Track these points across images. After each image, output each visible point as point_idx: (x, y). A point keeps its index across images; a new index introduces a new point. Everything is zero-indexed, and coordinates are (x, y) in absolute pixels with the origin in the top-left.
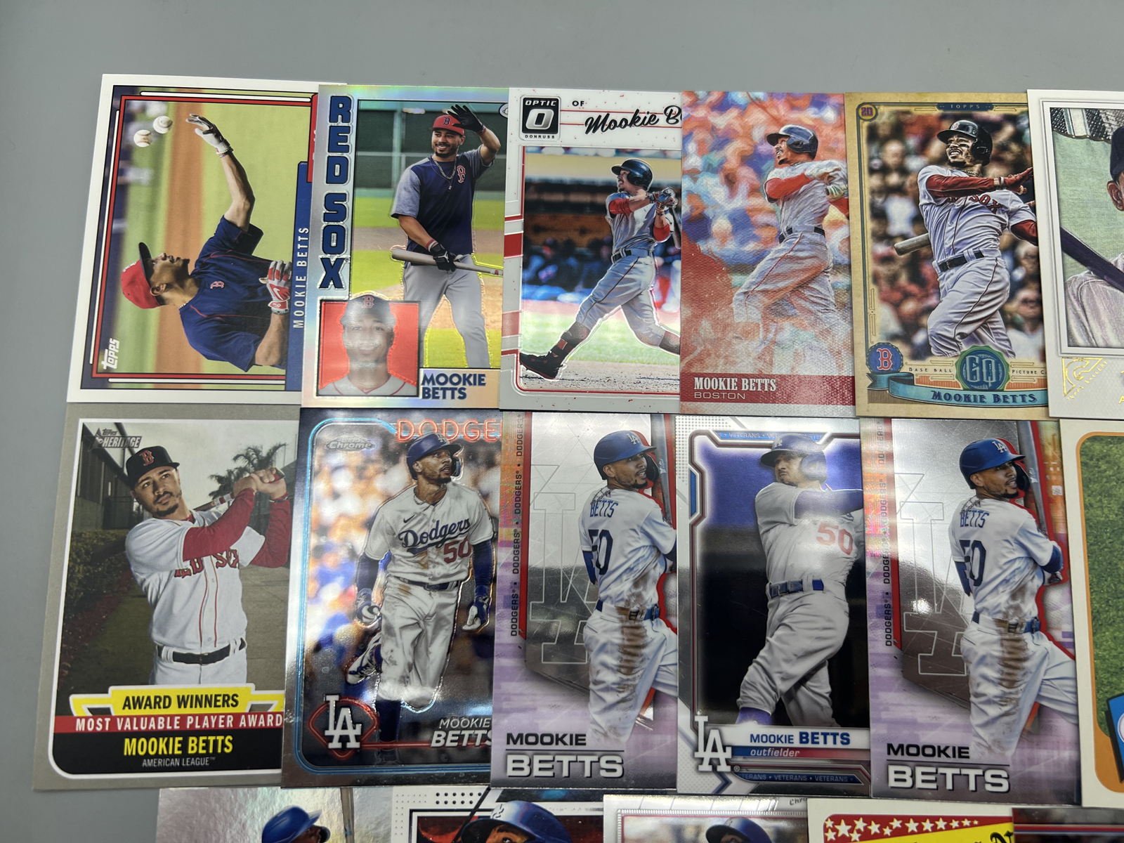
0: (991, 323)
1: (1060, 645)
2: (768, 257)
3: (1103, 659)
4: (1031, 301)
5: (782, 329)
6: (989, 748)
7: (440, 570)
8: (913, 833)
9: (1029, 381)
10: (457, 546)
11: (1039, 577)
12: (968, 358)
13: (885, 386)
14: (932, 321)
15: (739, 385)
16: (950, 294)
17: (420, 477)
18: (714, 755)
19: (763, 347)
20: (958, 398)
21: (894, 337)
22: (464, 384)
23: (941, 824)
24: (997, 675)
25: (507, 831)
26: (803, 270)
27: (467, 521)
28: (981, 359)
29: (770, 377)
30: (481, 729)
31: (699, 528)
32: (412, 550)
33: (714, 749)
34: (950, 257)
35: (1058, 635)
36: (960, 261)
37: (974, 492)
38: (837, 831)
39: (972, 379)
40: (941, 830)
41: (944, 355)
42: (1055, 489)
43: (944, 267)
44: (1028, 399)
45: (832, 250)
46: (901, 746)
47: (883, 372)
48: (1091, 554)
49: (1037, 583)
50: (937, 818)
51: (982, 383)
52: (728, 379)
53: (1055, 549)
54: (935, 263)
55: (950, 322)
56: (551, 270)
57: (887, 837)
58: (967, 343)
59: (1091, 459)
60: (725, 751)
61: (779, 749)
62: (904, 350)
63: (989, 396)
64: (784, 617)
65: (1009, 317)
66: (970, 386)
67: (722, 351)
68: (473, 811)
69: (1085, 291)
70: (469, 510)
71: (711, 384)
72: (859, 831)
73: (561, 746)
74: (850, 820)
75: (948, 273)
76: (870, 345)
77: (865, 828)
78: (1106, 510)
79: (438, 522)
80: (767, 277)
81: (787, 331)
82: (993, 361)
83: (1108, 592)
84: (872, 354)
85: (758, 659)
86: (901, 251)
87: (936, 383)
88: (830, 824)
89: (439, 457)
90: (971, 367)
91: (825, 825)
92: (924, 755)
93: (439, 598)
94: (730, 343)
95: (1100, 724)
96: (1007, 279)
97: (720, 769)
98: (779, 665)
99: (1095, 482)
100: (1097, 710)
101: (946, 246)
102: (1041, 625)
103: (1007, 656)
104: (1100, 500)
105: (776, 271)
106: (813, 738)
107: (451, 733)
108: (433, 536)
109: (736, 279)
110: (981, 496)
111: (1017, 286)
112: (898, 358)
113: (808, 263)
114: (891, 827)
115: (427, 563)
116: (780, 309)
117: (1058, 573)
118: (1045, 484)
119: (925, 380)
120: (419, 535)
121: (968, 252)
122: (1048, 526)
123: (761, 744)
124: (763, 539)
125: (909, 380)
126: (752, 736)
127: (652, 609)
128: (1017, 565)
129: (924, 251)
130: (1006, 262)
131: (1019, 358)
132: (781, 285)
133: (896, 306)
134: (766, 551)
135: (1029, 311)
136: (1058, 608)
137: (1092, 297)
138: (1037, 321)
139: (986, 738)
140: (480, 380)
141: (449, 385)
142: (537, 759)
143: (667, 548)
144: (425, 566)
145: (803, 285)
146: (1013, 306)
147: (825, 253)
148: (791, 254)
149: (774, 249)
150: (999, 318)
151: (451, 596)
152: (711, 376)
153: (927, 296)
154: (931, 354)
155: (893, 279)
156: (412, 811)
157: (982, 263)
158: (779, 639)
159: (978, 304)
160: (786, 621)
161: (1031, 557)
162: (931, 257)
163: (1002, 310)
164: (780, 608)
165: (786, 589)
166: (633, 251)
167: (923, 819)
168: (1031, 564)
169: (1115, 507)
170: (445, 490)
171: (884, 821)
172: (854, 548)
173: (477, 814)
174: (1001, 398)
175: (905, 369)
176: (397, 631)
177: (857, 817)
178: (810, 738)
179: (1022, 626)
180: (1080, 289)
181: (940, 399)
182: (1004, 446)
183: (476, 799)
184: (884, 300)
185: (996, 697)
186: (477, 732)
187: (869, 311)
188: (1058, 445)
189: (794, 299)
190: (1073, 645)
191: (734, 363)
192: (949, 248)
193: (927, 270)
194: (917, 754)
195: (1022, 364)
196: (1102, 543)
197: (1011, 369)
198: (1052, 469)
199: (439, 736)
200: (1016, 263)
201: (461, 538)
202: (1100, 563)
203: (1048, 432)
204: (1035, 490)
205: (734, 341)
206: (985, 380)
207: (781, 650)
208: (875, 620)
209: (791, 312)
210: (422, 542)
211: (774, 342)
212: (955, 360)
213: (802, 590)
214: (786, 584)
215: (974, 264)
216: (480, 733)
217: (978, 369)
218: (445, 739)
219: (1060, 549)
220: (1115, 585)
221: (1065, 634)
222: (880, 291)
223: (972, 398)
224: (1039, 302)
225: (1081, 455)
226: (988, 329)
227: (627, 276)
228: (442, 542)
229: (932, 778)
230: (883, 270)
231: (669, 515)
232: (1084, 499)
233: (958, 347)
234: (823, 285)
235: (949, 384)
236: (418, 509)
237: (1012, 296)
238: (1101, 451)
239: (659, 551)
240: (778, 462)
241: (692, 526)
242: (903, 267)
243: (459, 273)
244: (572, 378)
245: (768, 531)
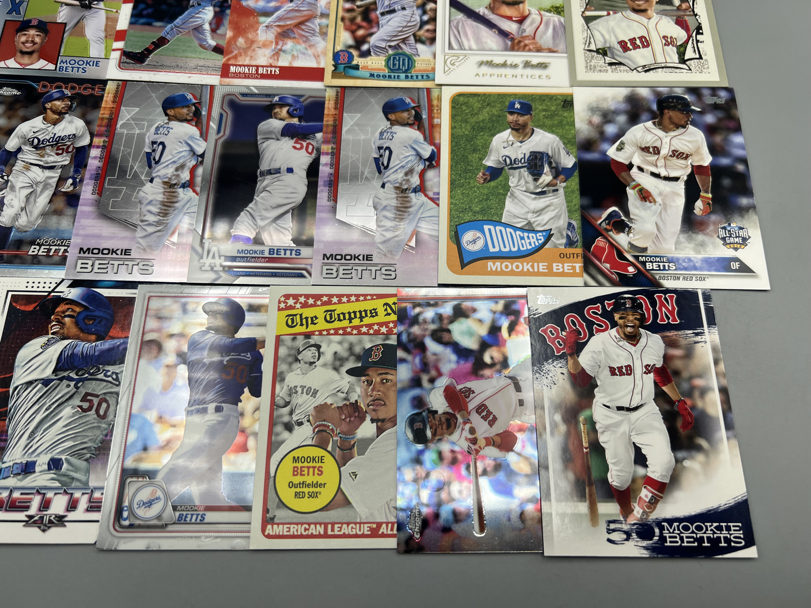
0: (408, 41)
1: (432, 199)
2: (282, 10)
3: (456, 204)
4: (431, 31)
5: (286, 44)
6: (385, 255)
7: (52, 158)
8: (335, 303)
9: (427, 68)
10: (65, 147)
11: (422, 164)
12: (392, 58)
13: (342, 70)
14: (373, 40)
15: (257, 70)
16: (384, 27)
17: (49, 111)
18: (213, 261)
19: (274, 52)
20: (384, 76)
21: (350, 47)
22: (86, 65)
23: (353, 298)
24: (394, 216)
25: (71, 304)
26: (302, 16)
27: (74, 135)
28: (399, 58)
29: (276, 67)
30: (64, 246)
31: (220, 142)
32: (36, 147)
33: (214, 257)
34: (387, 9)
35: (431, 194)
36: (393, 11)
37: (389, 122)
38: (287, 303)
39: (393, 67)
40: (353, 302)
41: (378, 55)
42: (436, 121)
43: (383, 14)
44: (425, 77)
45: (321, 7)
46: (331, 255)
47: (341, 64)
48: (453, 151)
49: (421, 167)
50: (351, 295)
51: (399, 68)
52: (251, 68)
53: (433, 150)
54: (378, 12)
55: (384, 40)
56: (150, 10)
57: (318, 306)
58: (392, 50)
59: (458, 105)
60: (220, 259)
61: (255, 257)
62: (355, 53)
63: (403, 76)
64: (267, 186)
65: (418, 38)
66: (392, 71)
67: (249, 53)
68: (50, 292)
69: (460, 24)
70: (76, 129)
71: (240, 69)
72: (301, 303)
73: (114, 256)
74: (296, 297)
75: (385, 17)
76: (336, 51)
77: (305, 301)
78: (463, 130)
79: (55, 134)
80: (280, 19)
81: (289, 45)
82: (407, 59)
83: (461, 170)
84: (336, 56)
85: (247, 209)
86: (358, 7)
87: (372, 69)
88: (283, 299)
89: (63, 101)
90: (394, 61)
91: (280, 300)
92: (345, 259)
93: (48, 173)
94: (254, 50)
95: (451, 238)
96: (419, 20)
97: (215, 269)
98: (260, 212)
99: (458, 116)
100: (450, 231)
101: (385, 5)
102: (421, 188)
103: (399, 205)
104: (461, 125)
105: (286, 16)
106: (277, 252)
107: (43, 247)
108: (51, 141)
109: (262, 19)
110: (392, 124)
111: (423, 24)
112: (351, 57)
113: (306, 13)
114: (321, 301)
115: (44, 155)
116: (285, 34)
117: (434, 162)
118: (431, 118)
119: (365, 68)
120: (41, 140)
121: (397, 7)
122: (431, 138)
123: (244, 255)
124: (259, 147)
125: (357, 67)
126: (238, 250)
127: (185, 183)
128: (410, 158)
129: (373, 7)
130: (419, 12)
131: (422, 57)
132: (289, 23)
133: (353, 32)
134: (260, 153)
135: (429, 35)
136: (432, 180)
137: (464, 27)
138: (433, 40)
139: (384, 249)
140: (97, 63)
141: (76, 65)
142: (97, 262)
143: (200, 151)
144: (42, 156)
145: (302, 23)
146: (421, 33)
147: (316, 9)
148: (297, 8)
149: (287, 6)
150: (412, 38)
151: (57, 173)
152: (240, 66)
153: (372, 27)
154: (370, 55)
155: (353, 20)
156: (8, 291)
157: (405, 12)
158: (262, 198)
159: (401, 31)
160: (267, 189)
161: (418, 155)
162: (376, 9)
163: (414, 35)
164: (264, 183)
165: (269, 172)
166: (202, 4)
167: (343, 296)
168: (418, 158)
169: (469, 128)
170: (63, 118)
171: (317, 297)
172: (315, 151)
173: (52, 294)
174: (410, 77)
175: (355, 62)
176: (17, 189)
177: (301, 296)
178: (275, 252)
179: (409, 190)
180: (458, 24)
181: (374, 77)
182: (409, 101)
183: (53, 286)
184: (346, 29)
185: (391, 227)
186: (60, 248)
187: (337, 35)
188: (439, 99)
189: (295, 30)
190: (438, 199)
191: (256, 59)
192: (387, 6)
193: (373, 15)
194: (341, 259)
195: (423, 60)
196: (460, 145)
197: (416, 63)
198: (435, 111)
199: (35, 248)
200: (425, 12)
201: (69, 143)
202: (457, 156)
203: (435, 93)
204: (424, 121)
205: (257, 49)
206: (401, 67)
207: (263, 204)
208: (322, 188)
209: (292, 36)
210: (43, 143)
211: (281, 50)
212: (384, 58)
213: (280, 173)
214: (270, 170)
215: (400, 13)
216: (63, 248)
217: (397, 62)
218: (39, 250)
219: (436, 150)
220: (465, 167)
221: (434, 194)
222: (345, 25)
223: (393, 77)
224: (435, 31)
225: (452, 103)
226: (405, 44)
227: (197, 15)
228: (56, 144)
229: (349, 272)
230: (347, 15)
231: (204, 135)
232: (452, 124)
233: (387, 52)
234: (313, 23)
235: (379, 69)
236: (43, 126)
237: (421, 27)
238: (463, 101)
239: (194, 153)
240: (275, 109)
241: (216, 141)
242: (359, 14)
243: (93, 10)
244: (154, 64)
245: (263, 142)
